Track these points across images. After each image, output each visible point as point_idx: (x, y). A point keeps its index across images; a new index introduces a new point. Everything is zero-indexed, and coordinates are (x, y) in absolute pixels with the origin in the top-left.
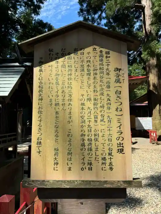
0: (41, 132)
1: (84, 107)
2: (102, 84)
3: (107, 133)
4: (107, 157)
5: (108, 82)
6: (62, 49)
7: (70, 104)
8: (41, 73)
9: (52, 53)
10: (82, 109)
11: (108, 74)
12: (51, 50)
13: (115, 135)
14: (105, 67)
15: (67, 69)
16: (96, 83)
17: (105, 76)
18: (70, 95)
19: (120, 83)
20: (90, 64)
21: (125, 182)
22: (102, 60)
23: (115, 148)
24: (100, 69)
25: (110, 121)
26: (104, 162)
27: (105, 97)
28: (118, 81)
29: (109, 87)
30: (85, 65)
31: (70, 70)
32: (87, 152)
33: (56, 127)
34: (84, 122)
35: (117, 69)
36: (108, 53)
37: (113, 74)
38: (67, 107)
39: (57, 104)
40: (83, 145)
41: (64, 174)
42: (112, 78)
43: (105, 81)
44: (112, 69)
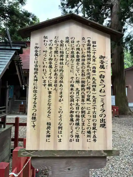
0: (36, 108)
1: (73, 88)
2: (89, 69)
4: (92, 131)
5: (94, 68)
6: (56, 37)
7: (61, 85)
8: (37, 57)
9: (46, 39)
10: (72, 89)
11: (94, 60)
13: (99, 112)
14: (92, 54)
15: (59, 54)
16: (84, 67)
17: (91, 62)
18: (61, 77)
19: (104, 68)
20: (79, 51)
22: (89, 48)
23: (98, 123)
24: (88, 56)
25: (94, 101)
26: (89, 135)
27: (91, 81)
28: (102, 67)
29: (94, 71)
30: (75, 51)
31: (62, 56)
32: (75, 126)
33: (49, 104)
34: (73, 100)
35: (102, 57)
36: (94, 42)
37: (98, 60)
38: (58, 87)
39: (50, 85)
40: (72, 120)
41: (55, 145)
42: (98, 65)
43: (91, 66)
44: (97, 56)
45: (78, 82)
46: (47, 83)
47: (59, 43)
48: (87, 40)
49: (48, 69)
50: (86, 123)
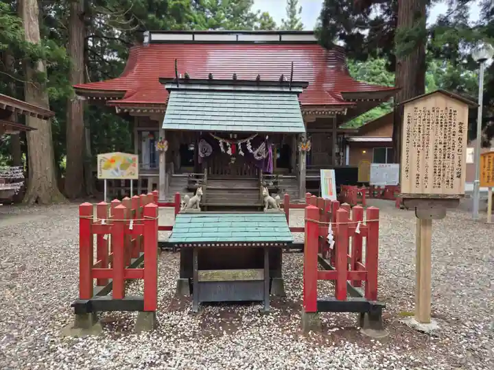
0: (408, 164)
1: (437, 148)
2: (450, 133)
3: (451, 165)
4: (450, 180)
5: (454, 132)
6: (424, 108)
7: (427, 146)
8: (409, 124)
9: (416, 110)
11: (454, 126)
12: (416, 108)
13: (456, 166)
14: (453, 121)
15: (427, 122)
16: (446, 132)
17: (452, 127)
18: (428, 140)
20: (442, 119)
21: (460, 195)
22: (451, 116)
23: (455, 175)
24: (449, 122)
25: (453, 158)
26: (448, 183)
27: (452, 142)
28: (461, 131)
29: (454, 135)
30: (440, 119)
31: (429, 123)
32: (437, 177)
33: (418, 161)
34: (436, 158)
35: (461, 123)
36: (455, 111)
37: (457, 126)
38: (425, 148)
39: (419, 146)
40: (435, 172)
41: (423, 190)
42: (457, 129)
43: (452, 131)
44: (457, 122)
45: (441, 143)
46: (417, 145)
47: (427, 113)
48: (449, 109)
49: (418, 133)
50: (446, 175)
